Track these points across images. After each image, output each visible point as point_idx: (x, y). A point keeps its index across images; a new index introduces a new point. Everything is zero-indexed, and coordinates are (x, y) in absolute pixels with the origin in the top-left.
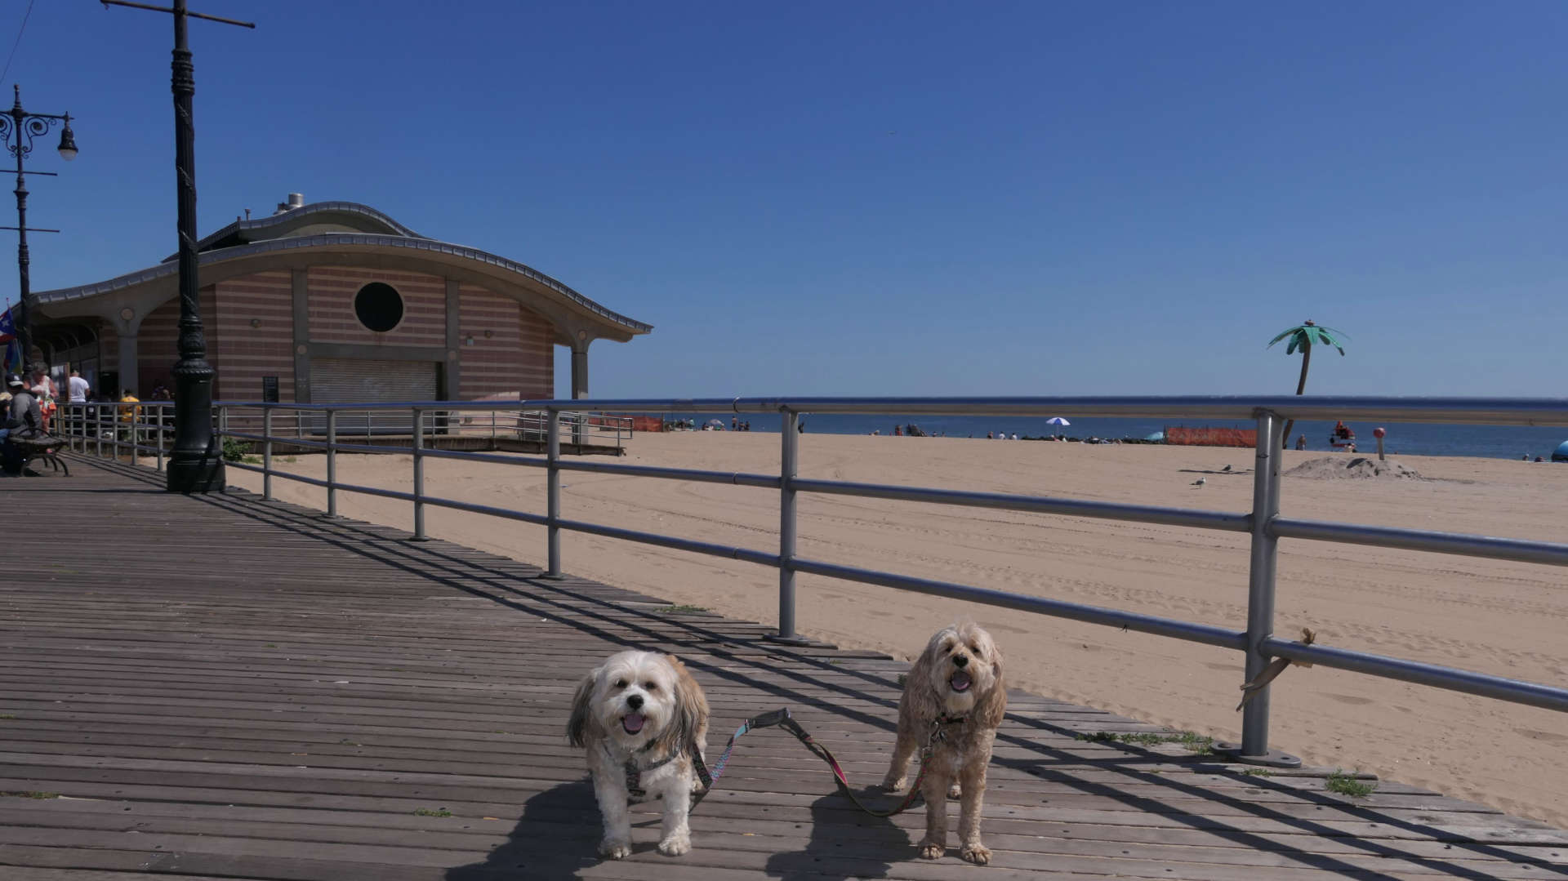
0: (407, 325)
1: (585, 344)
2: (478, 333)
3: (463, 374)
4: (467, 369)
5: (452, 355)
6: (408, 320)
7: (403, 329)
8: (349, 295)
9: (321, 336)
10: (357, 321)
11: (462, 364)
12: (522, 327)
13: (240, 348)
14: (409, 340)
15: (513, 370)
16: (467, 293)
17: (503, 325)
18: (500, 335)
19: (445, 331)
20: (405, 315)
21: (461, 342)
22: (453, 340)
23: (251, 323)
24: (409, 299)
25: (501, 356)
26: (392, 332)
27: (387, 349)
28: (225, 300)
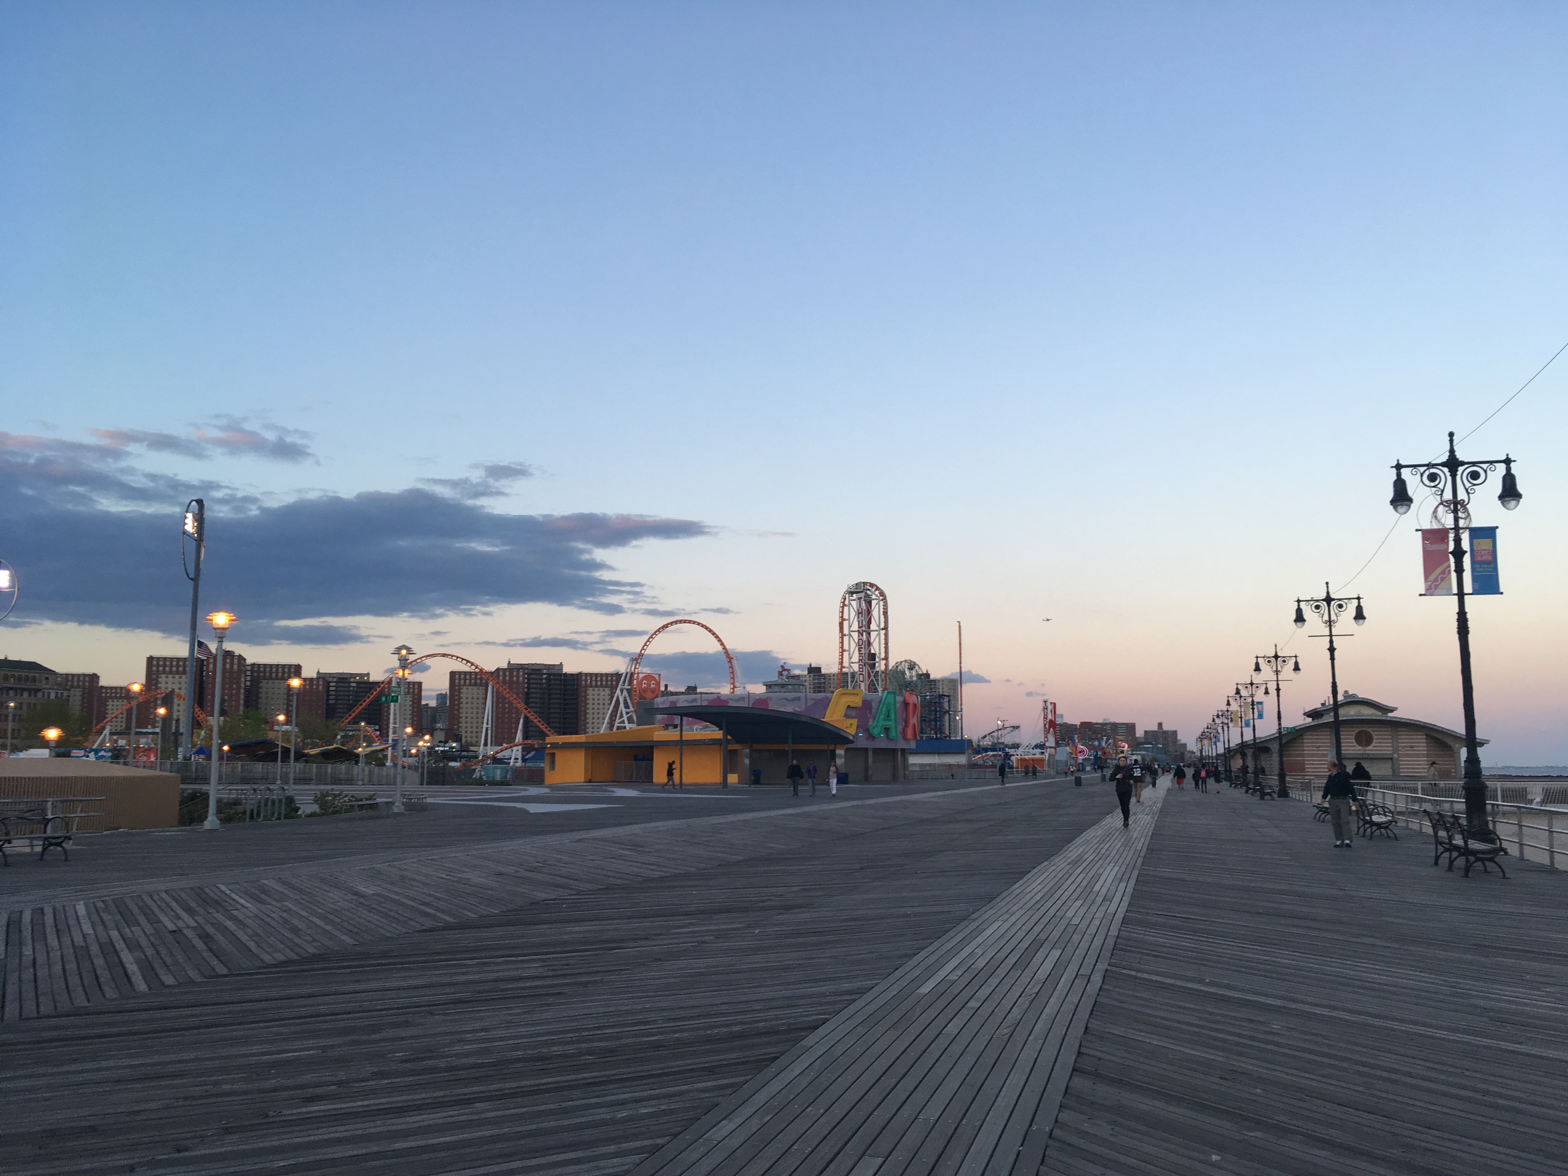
2: (1406, 746)
3: (1399, 763)
4: (1403, 761)
5: (1396, 756)
6: (1376, 743)
7: (1374, 747)
8: (1352, 735)
10: (1355, 744)
11: (1401, 759)
12: (1427, 743)
13: (1312, 755)
14: (1376, 750)
15: (1424, 761)
16: (1402, 731)
17: (1418, 743)
18: (1417, 747)
19: (1392, 747)
20: (1374, 741)
21: (1400, 750)
22: (1396, 750)
23: (1316, 747)
24: (1376, 735)
25: (1418, 756)
26: (1370, 748)
27: (1368, 754)
28: (1307, 739)
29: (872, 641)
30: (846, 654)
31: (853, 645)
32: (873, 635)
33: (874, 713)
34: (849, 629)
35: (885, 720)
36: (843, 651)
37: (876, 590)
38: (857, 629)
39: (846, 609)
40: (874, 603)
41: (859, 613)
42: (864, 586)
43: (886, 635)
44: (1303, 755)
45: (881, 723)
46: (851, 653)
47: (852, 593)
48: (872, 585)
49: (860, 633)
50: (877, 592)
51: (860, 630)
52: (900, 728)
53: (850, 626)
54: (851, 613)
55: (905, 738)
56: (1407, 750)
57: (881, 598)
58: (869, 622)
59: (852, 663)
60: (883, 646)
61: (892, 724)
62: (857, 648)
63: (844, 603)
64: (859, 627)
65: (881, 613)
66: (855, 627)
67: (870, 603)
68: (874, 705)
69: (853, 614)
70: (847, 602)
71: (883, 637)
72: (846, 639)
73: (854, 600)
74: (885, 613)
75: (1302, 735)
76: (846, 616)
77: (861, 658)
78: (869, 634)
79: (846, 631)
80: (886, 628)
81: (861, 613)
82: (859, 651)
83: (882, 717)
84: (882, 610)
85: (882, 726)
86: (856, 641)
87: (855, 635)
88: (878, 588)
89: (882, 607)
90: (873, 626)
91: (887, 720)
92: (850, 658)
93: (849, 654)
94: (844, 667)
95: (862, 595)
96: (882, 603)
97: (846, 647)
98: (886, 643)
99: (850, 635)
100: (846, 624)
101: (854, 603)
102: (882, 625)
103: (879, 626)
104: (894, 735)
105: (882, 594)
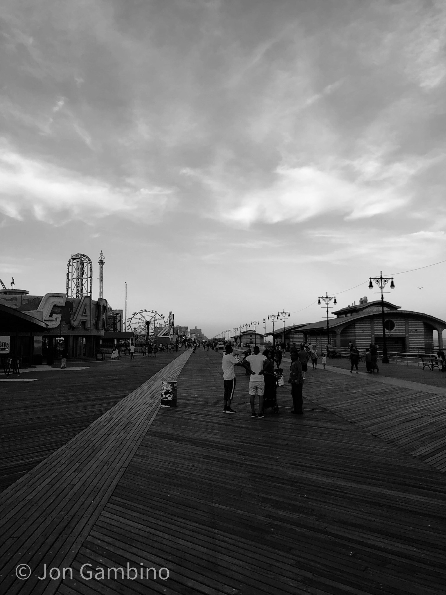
0: (396, 329)
1: (442, 331)
2: (413, 330)
3: (410, 340)
4: (411, 338)
5: (407, 335)
6: (396, 328)
7: (395, 330)
9: (377, 332)
11: (410, 337)
13: (360, 336)
14: (397, 332)
15: (422, 338)
16: (410, 320)
17: (420, 327)
18: (420, 330)
19: (405, 330)
20: (396, 326)
21: (409, 332)
22: (407, 331)
23: (362, 330)
24: (396, 323)
25: (419, 335)
26: (392, 331)
27: (392, 335)
28: (357, 326)
29: (84, 283)
30: (70, 290)
31: (74, 285)
32: (84, 280)
33: (74, 310)
34: (72, 277)
35: (82, 315)
36: (68, 288)
37: (86, 258)
38: (76, 277)
39: (70, 267)
40: (85, 264)
41: (77, 269)
42: (80, 256)
43: (91, 280)
44: (355, 336)
45: (80, 317)
46: (73, 289)
47: (74, 259)
48: (84, 256)
49: (78, 279)
50: (87, 259)
51: (78, 277)
52: (93, 322)
53: (72, 276)
54: (73, 269)
55: (97, 328)
56: (413, 332)
57: (89, 262)
58: (83, 274)
59: (73, 294)
60: (89, 286)
61: (88, 318)
62: (76, 287)
63: (69, 264)
64: (77, 276)
65: (89, 269)
66: (75, 276)
67: (83, 265)
68: (75, 305)
69: (74, 269)
70: (71, 264)
71: (89, 281)
72: (70, 282)
73: (75, 263)
74: (91, 270)
75: (354, 323)
76: (70, 271)
77: (78, 292)
78: (82, 280)
79: (70, 278)
80: (91, 277)
81: (79, 269)
82: (77, 288)
83: (80, 313)
84: (89, 268)
85: (81, 320)
86: (76, 283)
87: (75, 280)
88: (87, 257)
89: (89, 266)
90: (85, 276)
91: (84, 316)
92: (72, 292)
93: (72, 290)
94: (69, 296)
95: (79, 260)
96: (89, 265)
97: (70, 286)
98: (91, 285)
99: (72, 280)
100: (70, 274)
101: (75, 264)
102: (89, 276)
103: (87, 276)
104: (89, 326)
105: (89, 260)
